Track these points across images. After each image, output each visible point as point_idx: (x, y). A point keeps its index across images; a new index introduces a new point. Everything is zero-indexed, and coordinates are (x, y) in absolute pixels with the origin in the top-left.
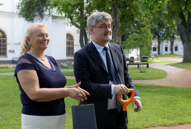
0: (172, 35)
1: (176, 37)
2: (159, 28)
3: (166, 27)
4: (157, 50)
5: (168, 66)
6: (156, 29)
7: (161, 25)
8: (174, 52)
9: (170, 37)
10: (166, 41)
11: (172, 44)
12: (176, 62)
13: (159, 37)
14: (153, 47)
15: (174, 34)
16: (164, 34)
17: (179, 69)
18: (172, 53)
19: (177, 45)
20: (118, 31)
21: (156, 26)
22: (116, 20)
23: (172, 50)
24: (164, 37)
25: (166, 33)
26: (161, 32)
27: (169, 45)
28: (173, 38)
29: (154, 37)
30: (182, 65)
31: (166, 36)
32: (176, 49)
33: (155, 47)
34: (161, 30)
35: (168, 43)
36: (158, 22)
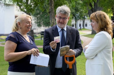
0: (83, 16)
1: (86, 18)
2: (75, 12)
3: (80, 11)
4: (74, 26)
5: (83, 36)
6: (73, 12)
7: (77, 10)
8: (85, 27)
9: (83, 18)
10: (80, 20)
11: (84, 22)
12: (87, 34)
13: (75, 18)
14: (72, 24)
15: (84, 16)
16: (79, 16)
17: (89, 38)
18: (84, 28)
19: (86, 23)
20: (53, 15)
21: (74, 11)
22: (51, 7)
23: (83, 26)
24: (79, 18)
25: (80, 15)
26: (77, 14)
27: (82, 23)
28: (84, 18)
29: (73, 18)
30: (91, 36)
31: (80, 17)
32: (86, 25)
33: (73, 24)
34: (77, 13)
35: (81, 21)
36: (75, 8)
